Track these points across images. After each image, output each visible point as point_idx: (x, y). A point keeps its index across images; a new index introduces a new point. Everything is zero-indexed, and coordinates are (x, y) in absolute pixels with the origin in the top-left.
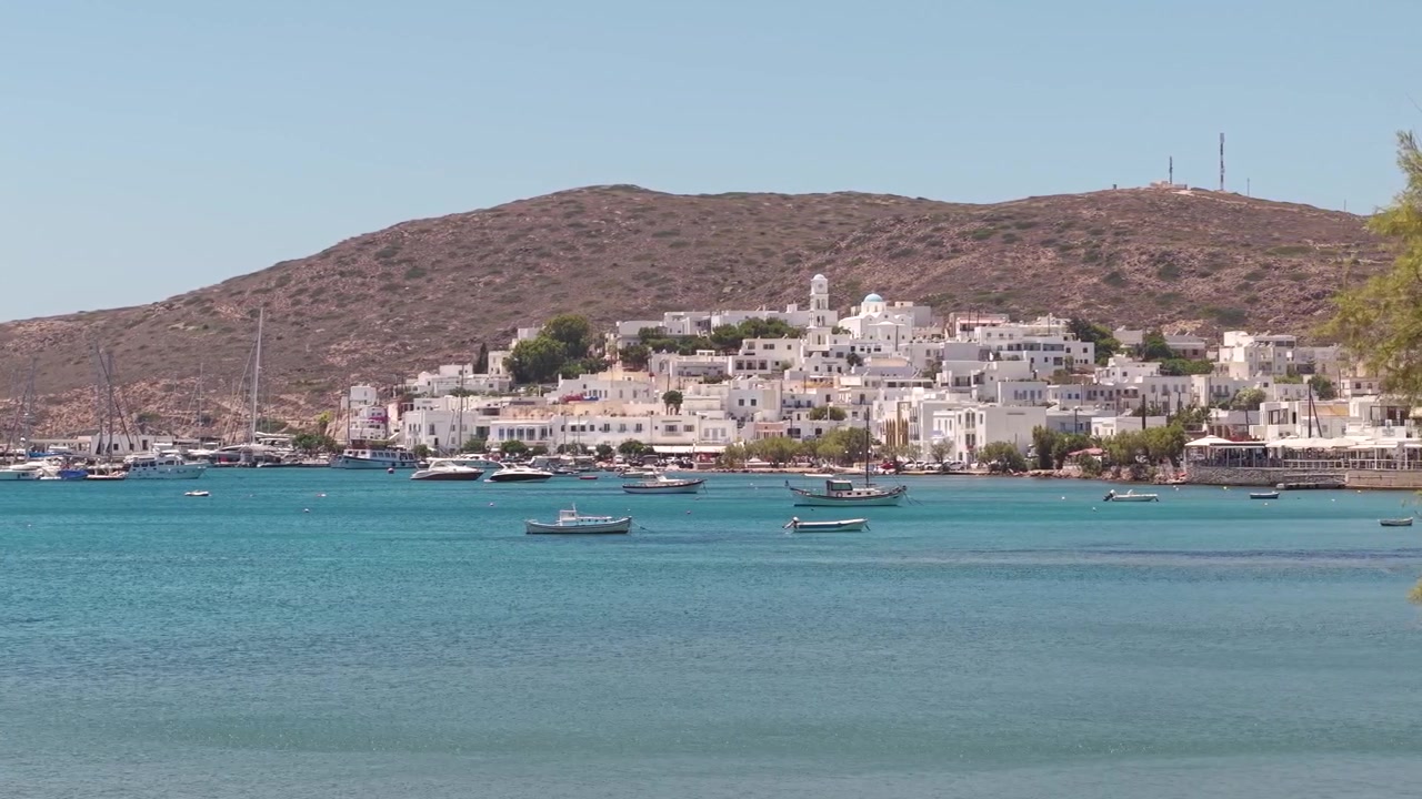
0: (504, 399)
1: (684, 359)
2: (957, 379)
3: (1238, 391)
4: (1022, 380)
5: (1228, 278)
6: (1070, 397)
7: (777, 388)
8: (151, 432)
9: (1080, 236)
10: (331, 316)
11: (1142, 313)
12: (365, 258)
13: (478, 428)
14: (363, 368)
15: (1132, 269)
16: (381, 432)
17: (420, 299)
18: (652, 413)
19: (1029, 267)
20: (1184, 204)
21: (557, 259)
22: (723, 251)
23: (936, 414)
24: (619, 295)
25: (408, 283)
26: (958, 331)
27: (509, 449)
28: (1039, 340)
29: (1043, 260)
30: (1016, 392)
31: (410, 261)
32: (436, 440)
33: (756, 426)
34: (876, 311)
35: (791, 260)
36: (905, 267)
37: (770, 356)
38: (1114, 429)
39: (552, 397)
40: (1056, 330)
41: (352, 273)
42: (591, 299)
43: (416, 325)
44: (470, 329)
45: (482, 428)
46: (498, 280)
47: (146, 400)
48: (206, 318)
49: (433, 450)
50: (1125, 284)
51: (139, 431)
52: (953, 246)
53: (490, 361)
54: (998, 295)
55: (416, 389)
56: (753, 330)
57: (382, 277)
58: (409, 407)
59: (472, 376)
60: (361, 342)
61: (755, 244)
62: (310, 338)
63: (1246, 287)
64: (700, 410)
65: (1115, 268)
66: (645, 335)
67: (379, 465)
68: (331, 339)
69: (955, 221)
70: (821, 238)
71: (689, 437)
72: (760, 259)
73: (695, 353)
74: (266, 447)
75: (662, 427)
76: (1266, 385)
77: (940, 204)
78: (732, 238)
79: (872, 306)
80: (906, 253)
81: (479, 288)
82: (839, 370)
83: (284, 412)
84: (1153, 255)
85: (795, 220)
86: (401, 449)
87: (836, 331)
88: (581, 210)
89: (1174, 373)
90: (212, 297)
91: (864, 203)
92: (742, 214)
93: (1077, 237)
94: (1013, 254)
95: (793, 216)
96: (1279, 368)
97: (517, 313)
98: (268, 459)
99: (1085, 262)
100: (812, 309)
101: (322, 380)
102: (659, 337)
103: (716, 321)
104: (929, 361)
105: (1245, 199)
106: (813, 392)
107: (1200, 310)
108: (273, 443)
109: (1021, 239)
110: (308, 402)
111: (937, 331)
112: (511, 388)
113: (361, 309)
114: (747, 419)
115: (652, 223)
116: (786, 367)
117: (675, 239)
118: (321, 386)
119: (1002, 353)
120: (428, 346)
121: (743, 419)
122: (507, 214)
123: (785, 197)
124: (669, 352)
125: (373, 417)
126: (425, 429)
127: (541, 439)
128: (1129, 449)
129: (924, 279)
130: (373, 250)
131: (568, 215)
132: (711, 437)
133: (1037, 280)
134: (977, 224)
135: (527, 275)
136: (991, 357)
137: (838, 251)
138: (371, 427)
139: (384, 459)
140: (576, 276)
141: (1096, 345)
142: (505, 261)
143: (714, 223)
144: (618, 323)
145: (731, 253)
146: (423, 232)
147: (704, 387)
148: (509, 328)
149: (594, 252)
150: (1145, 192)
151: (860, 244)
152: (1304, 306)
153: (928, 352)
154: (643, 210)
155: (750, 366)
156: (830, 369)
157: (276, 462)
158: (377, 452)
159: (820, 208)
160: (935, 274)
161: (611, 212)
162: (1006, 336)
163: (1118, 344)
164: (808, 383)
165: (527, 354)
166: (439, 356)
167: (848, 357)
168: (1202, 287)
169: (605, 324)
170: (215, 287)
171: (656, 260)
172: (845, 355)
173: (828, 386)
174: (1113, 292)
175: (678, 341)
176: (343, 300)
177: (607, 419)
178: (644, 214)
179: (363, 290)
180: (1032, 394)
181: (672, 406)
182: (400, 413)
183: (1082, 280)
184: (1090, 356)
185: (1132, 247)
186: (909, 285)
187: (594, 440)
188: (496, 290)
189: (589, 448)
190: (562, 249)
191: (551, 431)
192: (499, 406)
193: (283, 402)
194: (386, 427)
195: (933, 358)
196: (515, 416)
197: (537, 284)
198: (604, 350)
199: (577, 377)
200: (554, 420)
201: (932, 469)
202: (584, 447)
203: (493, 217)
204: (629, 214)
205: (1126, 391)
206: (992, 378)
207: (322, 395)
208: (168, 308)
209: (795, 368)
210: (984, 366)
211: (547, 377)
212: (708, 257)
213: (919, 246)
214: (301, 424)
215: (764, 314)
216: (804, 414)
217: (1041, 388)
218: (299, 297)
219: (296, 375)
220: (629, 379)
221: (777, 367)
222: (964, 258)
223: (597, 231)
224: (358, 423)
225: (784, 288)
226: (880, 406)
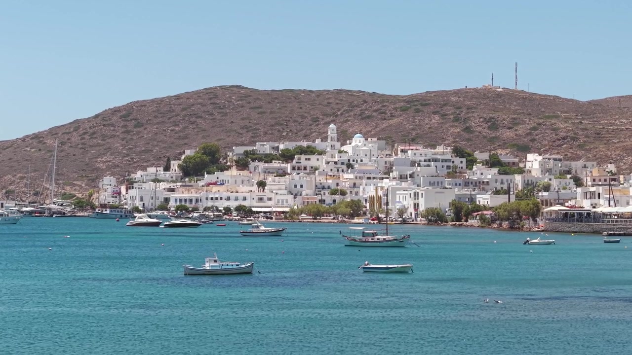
0: (178, 184)
1: (267, 165)
2: (401, 176)
3: (537, 182)
4: (433, 176)
5: (521, 130)
6: (456, 185)
7: (313, 179)
8: (11, 199)
9: (450, 110)
10: (98, 145)
11: (481, 146)
12: (115, 118)
13: (164, 198)
14: (112, 169)
15: (476, 125)
16: (117, 200)
17: (141, 137)
18: (251, 191)
19: (427, 124)
20: (499, 95)
21: (205, 118)
22: (282, 116)
23: (398, 192)
24: (233, 136)
25: (135, 129)
26: (399, 153)
27: (181, 208)
28: (439, 157)
29: (433, 121)
30: (430, 182)
31: (136, 119)
32: (144, 204)
33: (303, 198)
34: (360, 142)
35: (314, 120)
36: (368, 123)
37: (309, 164)
38: (489, 201)
39: (201, 183)
40: (447, 152)
41: (109, 125)
42: (220, 138)
43: (138, 149)
44: (164, 151)
45: (167, 198)
46: (177, 129)
47: (11, 184)
48: (40, 146)
49: (142, 209)
50: (473, 132)
51: (6, 198)
52: (391, 114)
53: (172, 166)
54: (412, 137)
55: (135, 179)
56: (300, 151)
57: (122, 127)
58: (131, 188)
59: (162, 173)
60: (112, 157)
61: (298, 113)
62: (89, 155)
63: (530, 134)
64: (275, 190)
65: (468, 125)
66: (246, 153)
67: (114, 216)
68: (98, 156)
69: (392, 102)
70: (328, 110)
71: (270, 203)
72: (300, 120)
73: (272, 162)
74: (58, 207)
75: (256, 198)
76: (550, 180)
77: (383, 95)
78: (286, 110)
79: (358, 140)
80: (369, 117)
81: (168, 132)
82: (343, 171)
83: (75, 190)
84: (485, 119)
85: (316, 102)
86: (125, 208)
87: (340, 152)
88: (216, 97)
89: (506, 173)
90: (44, 136)
91: (348, 94)
92: (291, 99)
93: (449, 110)
94: (419, 118)
95: (315, 100)
96: (556, 171)
97: (186, 144)
98: (59, 213)
99: (453, 121)
100: (329, 141)
101: (93, 175)
102: (254, 154)
103: (282, 147)
104: (386, 167)
105: (528, 93)
106: (330, 181)
107: (508, 144)
108: (62, 205)
109: (423, 111)
110: (86, 185)
111: (389, 152)
112: (181, 179)
113: (113, 142)
114: (298, 194)
115: (249, 103)
116: (316, 169)
117: (260, 110)
118: (92, 178)
119: (421, 163)
120: (143, 159)
121: (296, 195)
122: (182, 98)
123: (311, 91)
124: (259, 161)
125: (114, 192)
126: (138, 199)
127: (196, 204)
128: (509, 212)
129: (378, 129)
130: (119, 115)
131: (210, 99)
132: (280, 203)
133: (431, 130)
134: (402, 104)
135: (191, 126)
136: (416, 165)
137: (337, 116)
138: (112, 197)
139: (117, 213)
140: (213, 127)
141: (466, 159)
142: (180, 120)
143: (278, 103)
144: (234, 148)
145: (286, 117)
146: (142, 106)
147: (277, 178)
148: (182, 151)
149: (222, 116)
150: (480, 89)
151: (348, 112)
152: (558, 143)
153: (386, 163)
154: (245, 97)
155: (299, 169)
156: (338, 171)
157: (62, 214)
158: (113, 210)
159: (327, 96)
160: (382, 127)
161: (230, 97)
162: (423, 155)
163: (476, 159)
164: (328, 177)
165: (190, 162)
166: (148, 164)
167: (347, 165)
168: (508, 134)
169: (227, 149)
170: (45, 131)
171: (251, 120)
172: (345, 163)
173: (337, 179)
174: (467, 136)
175: (263, 156)
176: (104, 137)
177: (229, 194)
178: (246, 98)
179: (113, 133)
180: (438, 183)
181: (261, 187)
182: (127, 191)
183: (452, 130)
184: (464, 165)
185: (475, 115)
186: (370, 132)
187: (222, 205)
188: (176, 133)
189: (220, 209)
190: (207, 115)
191: (201, 200)
192: (175, 187)
193: (75, 185)
194: (120, 197)
195: (388, 165)
196: (183, 192)
197: (195, 131)
198: (227, 161)
199: (214, 173)
200: (202, 195)
201: (397, 221)
202: (217, 208)
203: (175, 99)
204: (239, 98)
205: (483, 182)
206: (418, 175)
207: (93, 182)
208: (23, 141)
209: (321, 170)
210: (414, 169)
211: (199, 174)
212: (276, 119)
213: (374, 114)
214: (82, 195)
215: (305, 144)
216: (327, 192)
217: (442, 181)
218: (83, 136)
219: (81, 172)
220: (240, 174)
221: (312, 169)
222: (396, 119)
223: (223, 106)
224: (106, 195)
225: (312, 133)
226: (364, 189)
